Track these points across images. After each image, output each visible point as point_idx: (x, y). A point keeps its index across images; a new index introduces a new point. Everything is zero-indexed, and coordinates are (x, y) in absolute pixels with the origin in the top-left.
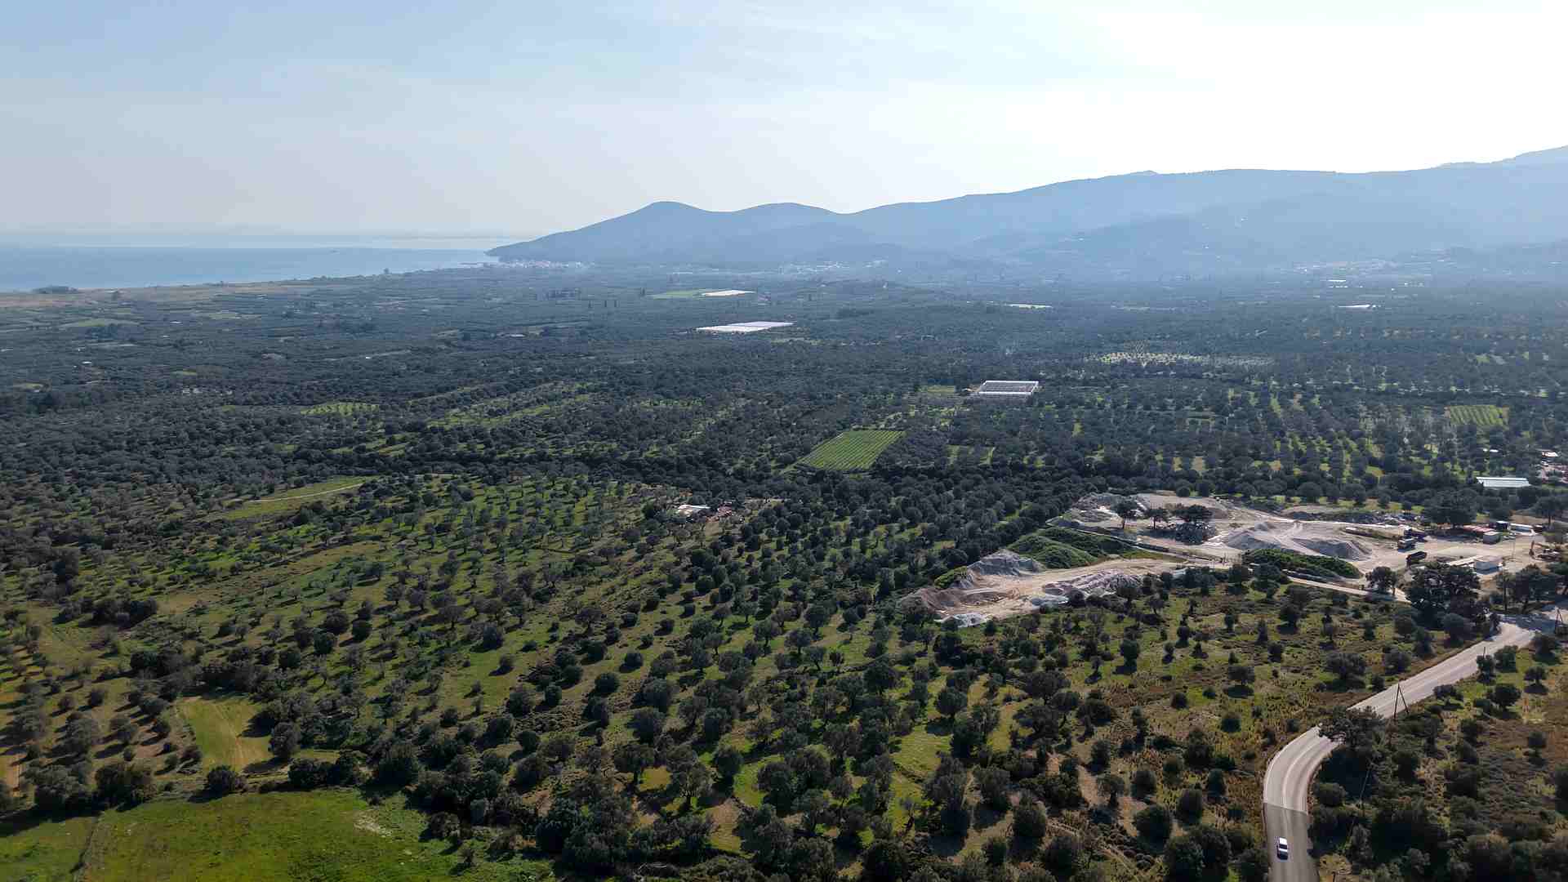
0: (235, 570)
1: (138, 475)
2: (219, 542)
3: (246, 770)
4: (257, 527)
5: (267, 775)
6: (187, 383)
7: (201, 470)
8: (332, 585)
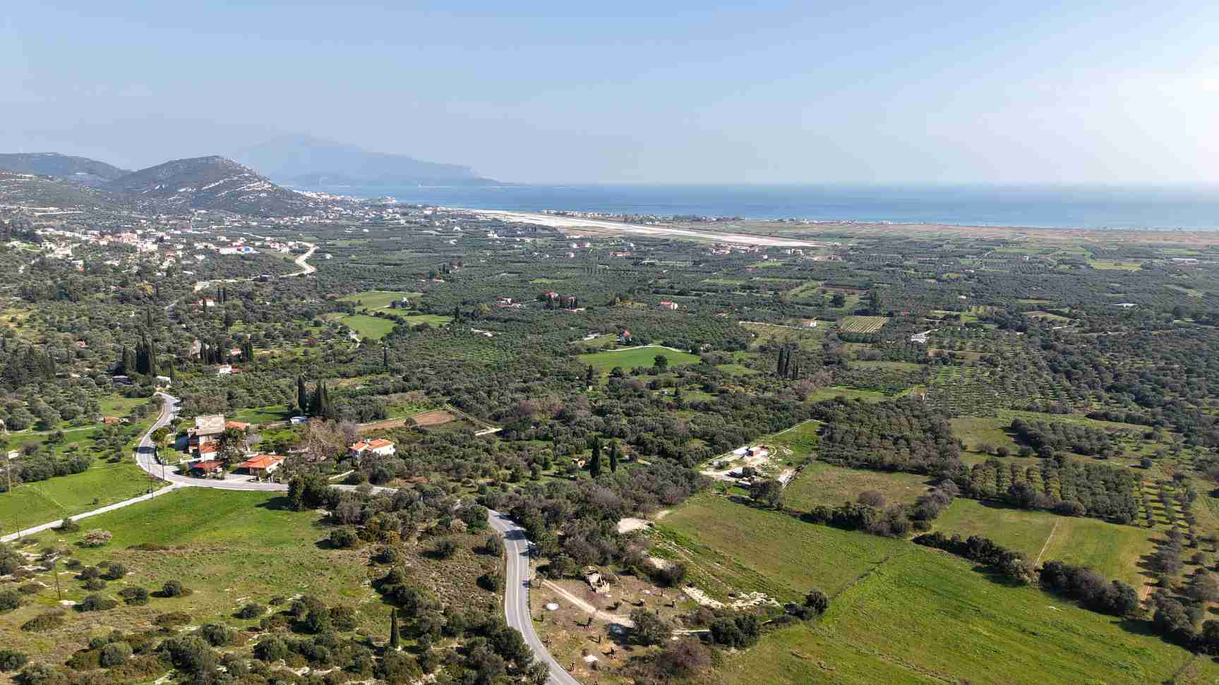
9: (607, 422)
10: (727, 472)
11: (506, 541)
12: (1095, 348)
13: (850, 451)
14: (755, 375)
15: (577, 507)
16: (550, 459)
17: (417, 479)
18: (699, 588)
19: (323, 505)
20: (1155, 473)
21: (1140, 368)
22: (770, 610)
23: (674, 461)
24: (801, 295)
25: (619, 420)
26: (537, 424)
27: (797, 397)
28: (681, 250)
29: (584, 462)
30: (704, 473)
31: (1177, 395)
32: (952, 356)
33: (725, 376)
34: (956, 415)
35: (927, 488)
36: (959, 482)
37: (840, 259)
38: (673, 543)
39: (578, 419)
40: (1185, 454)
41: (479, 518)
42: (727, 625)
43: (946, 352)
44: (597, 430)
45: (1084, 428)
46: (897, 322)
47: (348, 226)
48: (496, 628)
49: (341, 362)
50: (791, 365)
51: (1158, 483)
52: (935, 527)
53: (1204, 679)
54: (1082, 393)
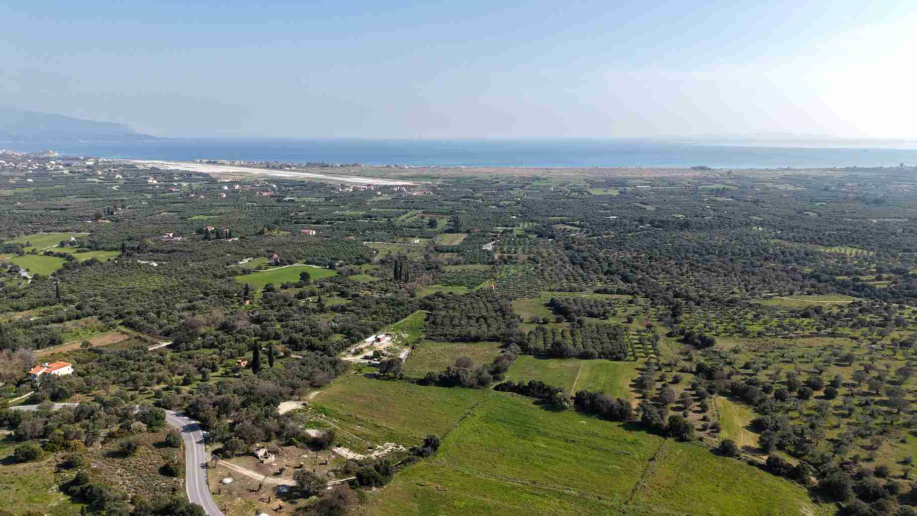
0: (760, 334)
1: (720, 270)
2: (755, 316)
3: (742, 448)
4: (778, 313)
5: (754, 456)
6: (757, 224)
7: (753, 274)
8: (816, 360)
9: (264, 328)
10: (362, 356)
11: (184, 435)
12: (595, 247)
13: (448, 330)
14: (378, 281)
15: (243, 399)
16: (217, 363)
17: (94, 392)
18: (345, 447)
19: (5, 426)
20: (636, 325)
21: (622, 258)
22: (399, 454)
23: (320, 353)
24: (407, 221)
25: (274, 325)
26: (203, 336)
27: (409, 295)
28: (315, 189)
29: (246, 362)
30: (344, 359)
31: (645, 273)
32: (510, 258)
33: (356, 284)
34: (515, 299)
35: (500, 351)
36: (520, 344)
37: (432, 193)
38: (324, 416)
39: (239, 329)
40: (652, 311)
41: (157, 419)
42: (368, 471)
43: (506, 255)
44: (256, 335)
45: (593, 300)
46: (473, 236)
47: (12, 177)
48: (180, 505)
49: (13, 297)
50: (403, 272)
51: (638, 331)
52: (507, 377)
53: (671, 453)
54: (591, 277)
